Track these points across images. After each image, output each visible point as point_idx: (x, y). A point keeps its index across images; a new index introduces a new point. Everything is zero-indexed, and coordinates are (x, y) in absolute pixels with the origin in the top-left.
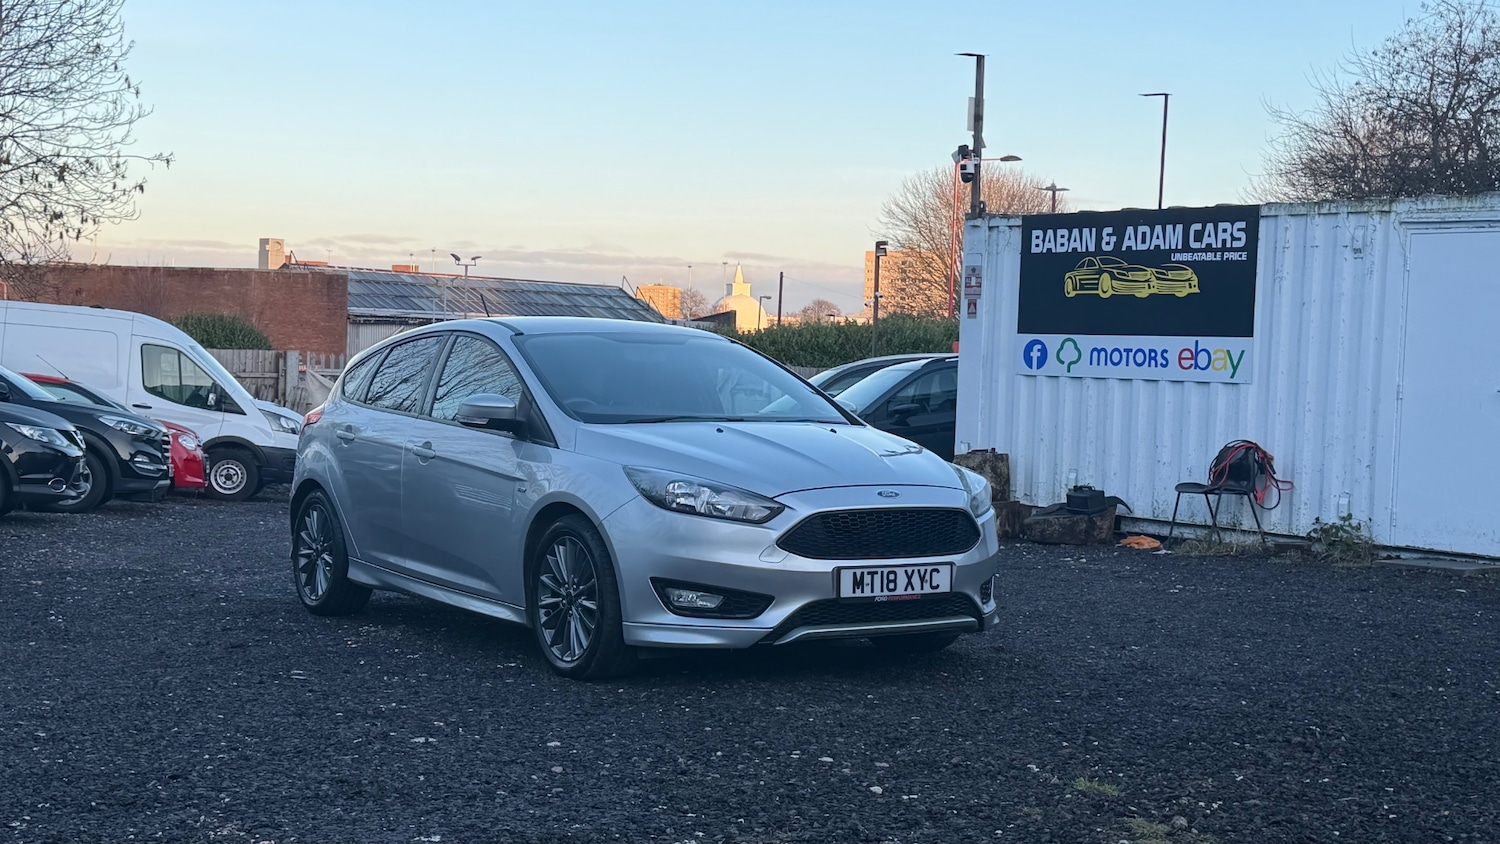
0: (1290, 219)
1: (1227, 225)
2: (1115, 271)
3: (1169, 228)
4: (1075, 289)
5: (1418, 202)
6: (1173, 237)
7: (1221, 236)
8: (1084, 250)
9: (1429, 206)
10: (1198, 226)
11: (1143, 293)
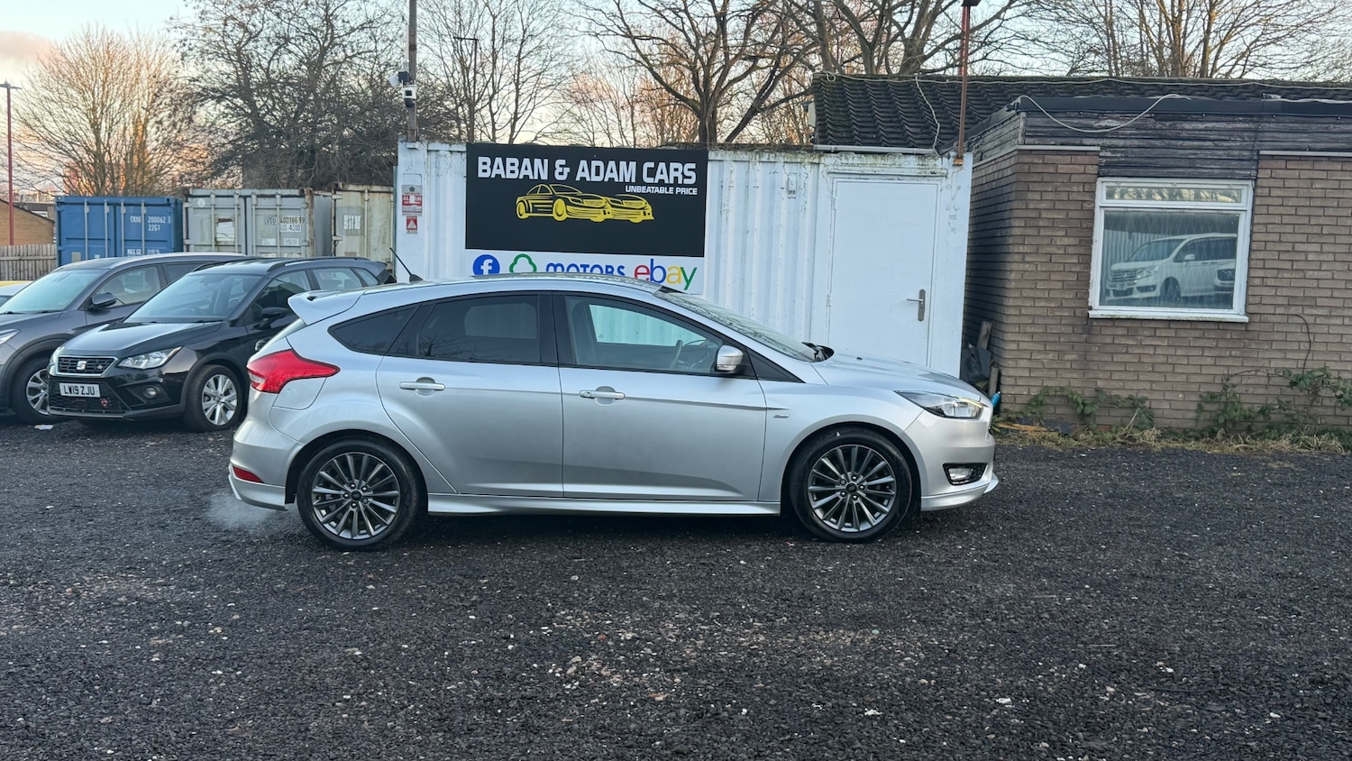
0: (734, 164)
1: (679, 166)
2: (569, 198)
3: (623, 164)
4: (527, 212)
5: (843, 158)
6: (627, 171)
7: (673, 174)
8: (536, 177)
9: (850, 161)
10: (652, 165)
11: (600, 218)
